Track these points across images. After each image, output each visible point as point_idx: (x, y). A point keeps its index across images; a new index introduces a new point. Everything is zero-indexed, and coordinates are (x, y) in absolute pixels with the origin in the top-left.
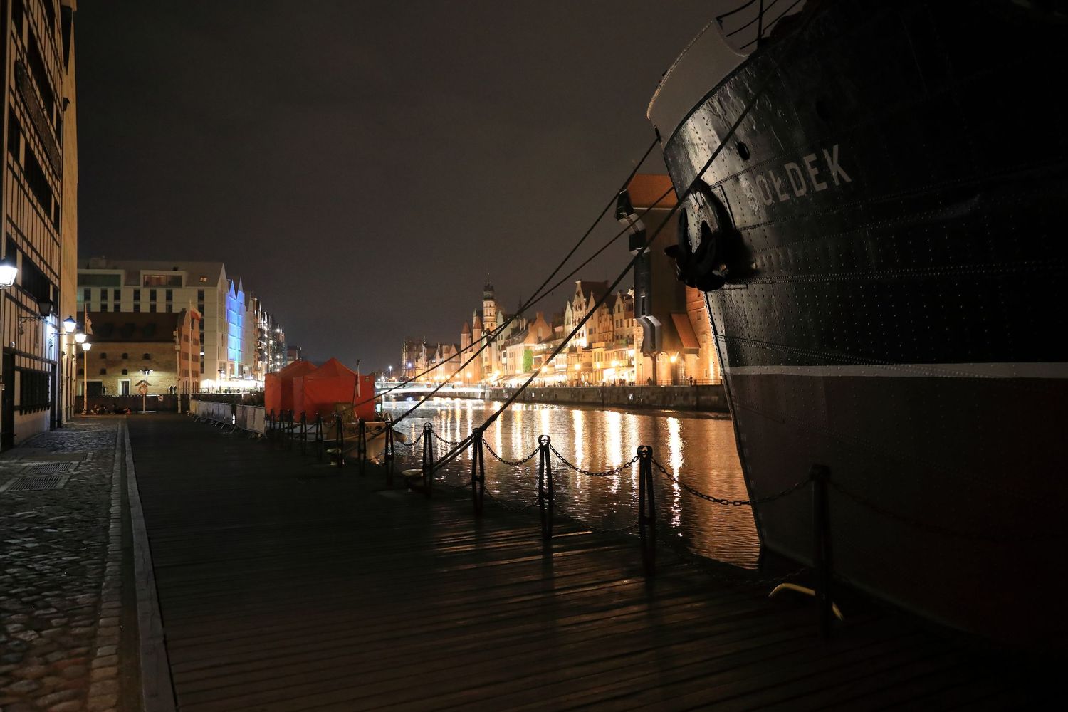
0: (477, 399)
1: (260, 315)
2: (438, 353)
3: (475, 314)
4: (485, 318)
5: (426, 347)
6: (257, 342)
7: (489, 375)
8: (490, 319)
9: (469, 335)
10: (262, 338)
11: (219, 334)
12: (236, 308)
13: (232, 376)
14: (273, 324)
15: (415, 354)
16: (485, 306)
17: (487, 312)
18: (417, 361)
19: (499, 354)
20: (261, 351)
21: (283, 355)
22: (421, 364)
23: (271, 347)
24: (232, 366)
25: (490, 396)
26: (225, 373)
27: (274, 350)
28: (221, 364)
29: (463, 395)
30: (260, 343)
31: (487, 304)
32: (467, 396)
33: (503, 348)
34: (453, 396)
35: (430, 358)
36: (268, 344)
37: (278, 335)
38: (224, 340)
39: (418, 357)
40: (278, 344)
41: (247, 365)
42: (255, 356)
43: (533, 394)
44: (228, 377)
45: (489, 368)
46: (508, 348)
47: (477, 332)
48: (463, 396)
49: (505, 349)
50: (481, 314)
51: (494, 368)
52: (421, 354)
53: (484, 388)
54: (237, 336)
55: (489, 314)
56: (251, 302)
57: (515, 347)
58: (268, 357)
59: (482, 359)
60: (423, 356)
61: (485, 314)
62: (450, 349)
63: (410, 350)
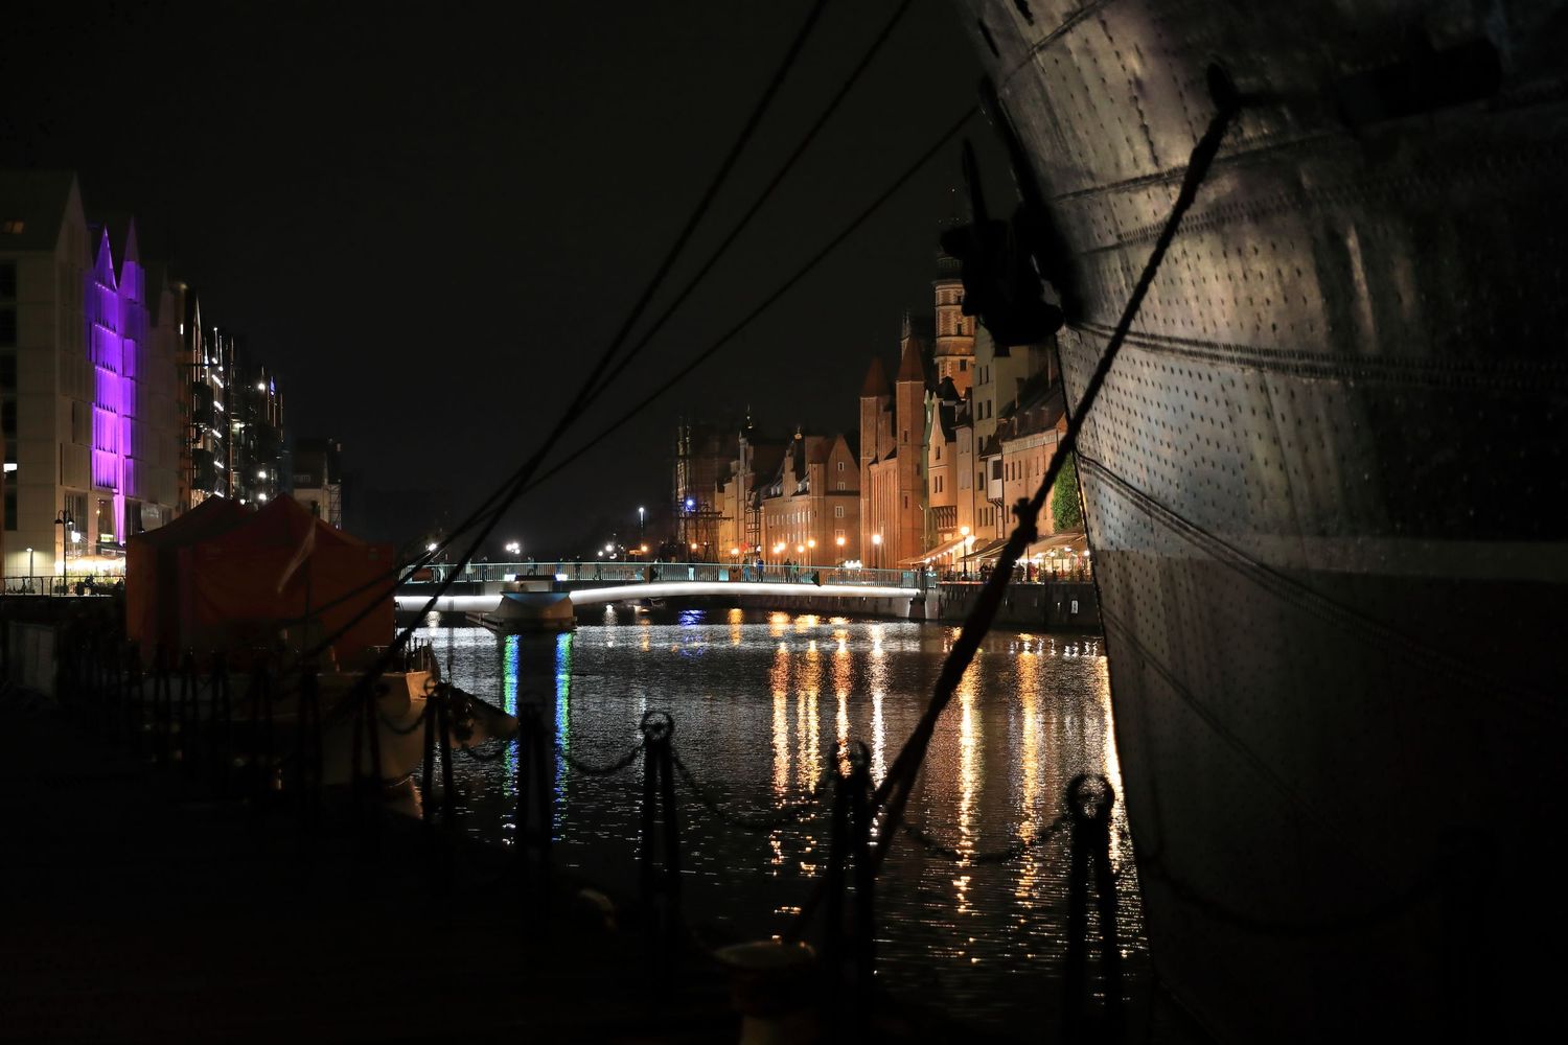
0: (900, 619)
1: (197, 336)
2: (789, 463)
3: (907, 330)
4: (941, 341)
5: (750, 441)
6: (187, 427)
7: (948, 537)
8: (958, 345)
9: (886, 400)
10: (206, 415)
11: (63, 404)
12: (116, 316)
13: (106, 538)
14: (242, 370)
15: (717, 464)
16: (940, 299)
17: (947, 321)
18: (722, 490)
19: (980, 467)
20: (203, 458)
21: (279, 470)
22: (731, 500)
23: (237, 443)
24: (107, 506)
25: (941, 610)
26: (83, 529)
27: (246, 453)
28: (68, 497)
29: (855, 606)
30: (199, 431)
31: (946, 295)
32: (869, 608)
33: (992, 446)
34: (826, 608)
35: (764, 482)
36: (226, 432)
37: (261, 398)
38: (82, 427)
39: (726, 476)
40: (260, 431)
41: (153, 501)
42: (180, 475)
43: (1075, 604)
44: (92, 543)
45: (948, 515)
46: (1009, 448)
47: (908, 390)
48: (860, 611)
49: (999, 450)
50: (926, 328)
51: (965, 512)
52: (733, 464)
53: (922, 581)
54: (120, 410)
55: (953, 330)
56: (167, 297)
57: (1028, 441)
58: (226, 474)
59: (926, 483)
60: (742, 469)
61: (941, 329)
62: (830, 447)
63: (698, 451)
